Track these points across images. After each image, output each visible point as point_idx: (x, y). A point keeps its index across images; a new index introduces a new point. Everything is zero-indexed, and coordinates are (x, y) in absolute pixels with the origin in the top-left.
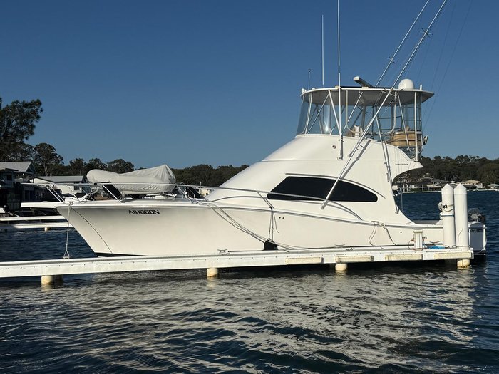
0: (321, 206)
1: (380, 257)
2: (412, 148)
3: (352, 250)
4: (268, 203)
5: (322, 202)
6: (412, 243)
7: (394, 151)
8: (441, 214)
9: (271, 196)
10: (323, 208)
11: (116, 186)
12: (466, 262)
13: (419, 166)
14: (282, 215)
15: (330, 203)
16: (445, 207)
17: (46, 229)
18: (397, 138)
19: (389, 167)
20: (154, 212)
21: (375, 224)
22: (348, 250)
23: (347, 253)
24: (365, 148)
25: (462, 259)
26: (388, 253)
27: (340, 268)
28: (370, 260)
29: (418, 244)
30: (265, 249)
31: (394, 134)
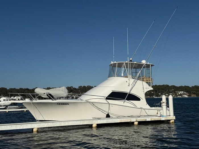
0: (123, 102)
1: (149, 119)
2: (150, 83)
3: (140, 117)
4: (107, 101)
5: (124, 101)
6: (157, 114)
7: (145, 84)
8: (162, 105)
9: (107, 99)
10: (124, 103)
11: (52, 94)
12: (173, 121)
13: (152, 89)
14: (112, 105)
15: (126, 101)
16: (164, 102)
17: (7, 112)
18: (145, 79)
19: (143, 89)
20: (67, 104)
21: (141, 108)
22: (138, 117)
23: (138, 118)
24: (136, 83)
25: (172, 120)
26: (151, 118)
27: (136, 123)
28: (146, 120)
29: (159, 115)
30: (106, 117)
31: (144, 78)
